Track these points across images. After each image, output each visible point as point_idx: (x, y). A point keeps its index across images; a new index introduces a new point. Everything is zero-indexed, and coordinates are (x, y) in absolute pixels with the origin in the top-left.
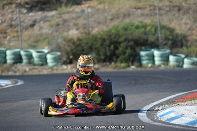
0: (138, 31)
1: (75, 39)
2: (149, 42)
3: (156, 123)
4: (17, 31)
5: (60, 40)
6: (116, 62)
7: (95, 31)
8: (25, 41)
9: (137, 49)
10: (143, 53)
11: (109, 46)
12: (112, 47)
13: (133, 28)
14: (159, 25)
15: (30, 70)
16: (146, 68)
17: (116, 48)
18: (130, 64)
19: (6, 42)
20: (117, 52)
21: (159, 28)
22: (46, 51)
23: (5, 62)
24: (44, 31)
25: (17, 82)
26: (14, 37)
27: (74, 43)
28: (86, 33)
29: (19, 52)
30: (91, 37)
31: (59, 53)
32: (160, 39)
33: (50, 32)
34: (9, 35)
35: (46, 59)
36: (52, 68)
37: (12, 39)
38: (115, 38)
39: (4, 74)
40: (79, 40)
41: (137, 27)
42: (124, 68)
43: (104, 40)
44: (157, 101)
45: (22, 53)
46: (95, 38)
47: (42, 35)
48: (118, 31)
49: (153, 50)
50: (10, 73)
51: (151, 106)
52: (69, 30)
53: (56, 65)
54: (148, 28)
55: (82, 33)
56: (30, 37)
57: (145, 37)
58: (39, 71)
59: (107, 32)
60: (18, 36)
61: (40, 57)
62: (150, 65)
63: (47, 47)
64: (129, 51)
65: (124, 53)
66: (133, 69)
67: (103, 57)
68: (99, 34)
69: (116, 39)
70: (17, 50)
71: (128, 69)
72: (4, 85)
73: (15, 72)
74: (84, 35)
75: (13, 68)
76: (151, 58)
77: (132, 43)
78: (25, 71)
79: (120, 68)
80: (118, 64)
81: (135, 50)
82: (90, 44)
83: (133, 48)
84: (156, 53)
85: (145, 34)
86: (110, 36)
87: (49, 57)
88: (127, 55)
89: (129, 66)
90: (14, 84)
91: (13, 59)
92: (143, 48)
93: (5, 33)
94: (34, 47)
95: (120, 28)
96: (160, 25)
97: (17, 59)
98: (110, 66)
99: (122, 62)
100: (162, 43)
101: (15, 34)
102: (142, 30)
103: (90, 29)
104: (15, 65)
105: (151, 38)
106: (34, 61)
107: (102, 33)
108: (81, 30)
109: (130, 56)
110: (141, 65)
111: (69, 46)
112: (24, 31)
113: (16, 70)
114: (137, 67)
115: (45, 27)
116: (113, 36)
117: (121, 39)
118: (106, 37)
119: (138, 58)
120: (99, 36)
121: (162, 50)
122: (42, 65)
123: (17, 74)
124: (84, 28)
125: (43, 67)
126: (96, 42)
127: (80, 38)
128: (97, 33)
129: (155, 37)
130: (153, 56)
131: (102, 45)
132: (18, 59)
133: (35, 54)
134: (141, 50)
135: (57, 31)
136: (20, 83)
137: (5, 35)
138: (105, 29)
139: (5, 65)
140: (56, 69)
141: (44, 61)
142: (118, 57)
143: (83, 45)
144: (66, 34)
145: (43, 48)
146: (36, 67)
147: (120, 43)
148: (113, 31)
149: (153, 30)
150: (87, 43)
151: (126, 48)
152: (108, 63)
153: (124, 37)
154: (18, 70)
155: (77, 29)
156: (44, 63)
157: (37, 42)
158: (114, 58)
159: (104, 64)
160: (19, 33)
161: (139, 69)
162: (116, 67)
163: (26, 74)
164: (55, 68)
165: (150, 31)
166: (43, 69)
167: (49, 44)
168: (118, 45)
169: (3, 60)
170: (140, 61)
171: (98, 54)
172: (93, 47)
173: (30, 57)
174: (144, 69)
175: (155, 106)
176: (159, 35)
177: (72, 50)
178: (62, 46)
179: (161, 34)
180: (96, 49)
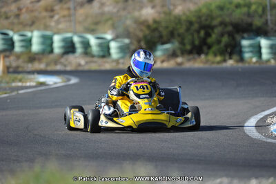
0: (238, 11)
1: (151, 21)
2: (254, 27)
3: (269, 140)
4: (69, 9)
5: (129, 22)
6: (207, 54)
7: (178, 10)
8: (80, 23)
9: (238, 37)
10: (245, 43)
11: (198, 32)
12: (202, 33)
13: (232, 7)
14: (268, 4)
15: (87, 63)
16: (249, 63)
17: (208, 35)
18: (227, 57)
19: (53, 24)
20: (210, 40)
21: (268, 8)
22: (109, 36)
23: (52, 51)
24: (107, 9)
25: (69, 80)
26: (64, 16)
27: (148, 27)
28: (165, 13)
29: (71, 38)
30: (172, 18)
31: (127, 41)
32: (269, 22)
33: (115, 10)
34: (58, 14)
35: (108, 48)
36: (117, 61)
37: (62, 20)
38: (206, 20)
39: (49, 68)
40: (155, 21)
41: (238, 6)
42: (218, 63)
43: (191, 23)
44: (269, 109)
45: (76, 39)
46: (178, 20)
47: (103, 14)
48: (211, 11)
49: (259, 39)
50: (59, 67)
51: (262, 117)
52: (141, 8)
53: (122, 58)
54: (253, 7)
55: (160, 13)
56: (87, 17)
57: (249, 20)
58: (100, 66)
59: (196, 11)
60: (69, 16)
61: (100, 45)
62: (254, 60)
63: (110, 32)
64: (225, 39)
65: (219, 42)
66: (232, 65)
67: (188, 47)
68: (184, 14)
69: (207, 23)
70: (69, 35)
71: (224, 65)
72: (51, 83)
73: (65, 66)
74: (162, 15)
75: (63, 60)
76: (257, 49)
77: (230, 28)
78: (80, 65)
79: (213, 63)
80: (211, 57)
81: (234, 38)
82: (170, 29)
83: (231, 35)
84: (264, 42)
85: (249, 15)
86: (199, 17)
87: (113, 45)
88: (222, 44)
89: (225, 61)
90: (65, 82)
91: (63, 47)
92: (245, 35)
93: (52, 10)
94: (92, 31)
95: (213, 7)
96: (270, 3)
97: (68, 47)
98: (199, 60)
99: (215, 55)
100: (272, 29)
101: (66, 13)
102: (245, 10)
103: (172, 7)
104: (66, 57)
105: (258, 22)
106: (91, 50)
107: (188, 13)
108: (158, 8)
109: (226, 46)
110: (242, 59)
111: (141, 30)
112: (78, 8)
113: (66, 63)
114: (237, 61)
115: (108, 3)
116: (203, 18)
117: (215, 22)
118: (194, 19)
119: (238, 49)
120: (184, 18)
121: (273, 38)
122: (103, 57)
123: (68, 68)
124: (163, 6)
125: (105, 60)
126: (179, 26)
127: (158, 19)
128: (181, 13)
129: (263, 20)
130: (260, 47)
131: (188, 29)
132: (70, 48)
133: (93, 41)
134: (243, 38)
135: (124, 9)
136: (74, 80)
137: (52, 14)
138: (192, 7)
139: (51, 56)
140: (123, 63)
141: (105, 51)
142: (209, 47)
143: (161, 29)
144: (136, 14)
145: (105, 33)
146: (95, 59)
147: (212, 28)
148: (204, 11)
149: (260, 10)
150: (167, 27)
151: (222, 35)
152: (196, 56)
153: (219, 20)
154: (70, 63)
155: (153, 7)
156: (106, 54)
157: (97, 23)
158: (205, 48)
159: (191, 56)
160: (72, 11)
161: (240, 65)
162: (207, 61)
163: (80, 68)
164: (121, 61)
165: (256, 11)
166: (105, 62)
167: (114, 27)
168: (210, 31)
169: (49, 49)
170: (240, 53)
171: (182, 43)
172: (176, 33)
173: (86, 45)
174: (247, 65)
175: (266, 117)
176: (269, 17)
177: (145, 37)
178: (131, 30)
179: (271, 15)
180: (179, 35)
